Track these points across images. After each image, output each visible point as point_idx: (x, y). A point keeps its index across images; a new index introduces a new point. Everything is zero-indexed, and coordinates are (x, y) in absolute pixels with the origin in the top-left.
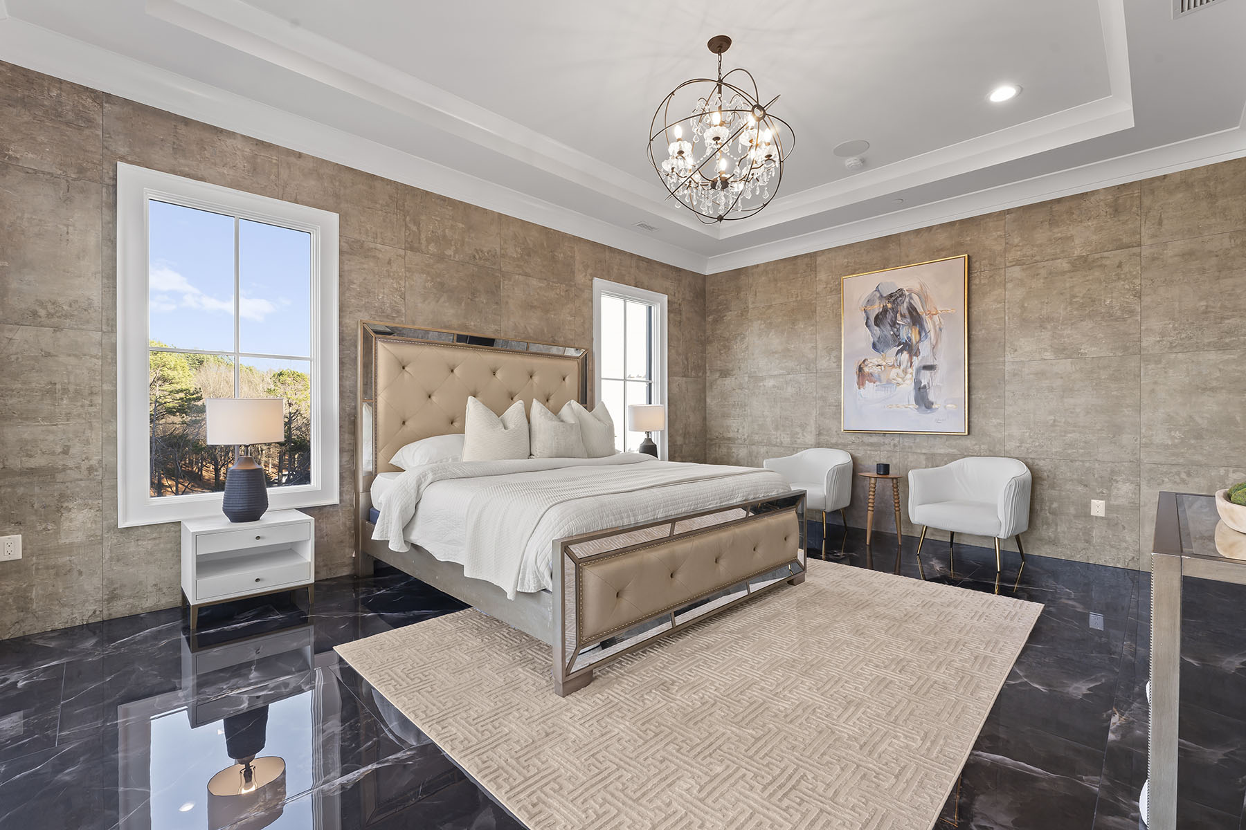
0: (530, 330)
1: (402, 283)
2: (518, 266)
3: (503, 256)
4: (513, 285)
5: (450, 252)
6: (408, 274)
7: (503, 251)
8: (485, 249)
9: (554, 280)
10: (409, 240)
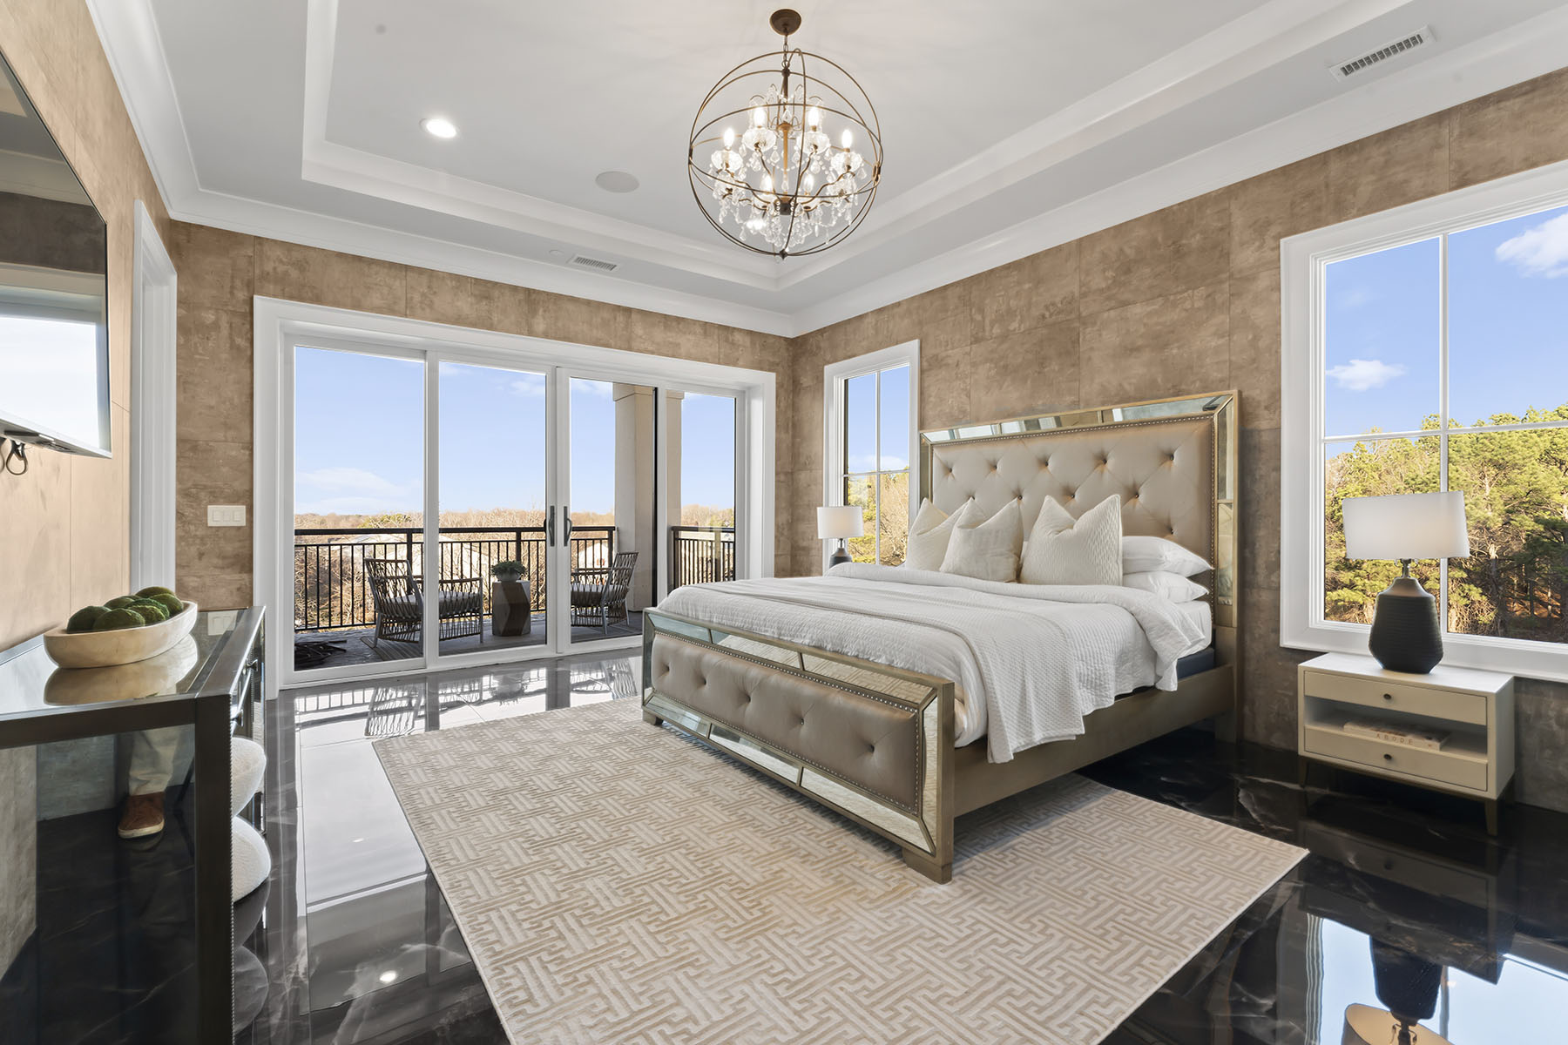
0: (1127, 386)
1: (968, 381)
2: (1108, 298)
3: (1084, 295)
4: (1099, 330)
5: (1014, 325)
6: (973, 370)
7: (1084, 289)
8: (1058, 300)
9: (1179, 289)
10: (974, 332)
